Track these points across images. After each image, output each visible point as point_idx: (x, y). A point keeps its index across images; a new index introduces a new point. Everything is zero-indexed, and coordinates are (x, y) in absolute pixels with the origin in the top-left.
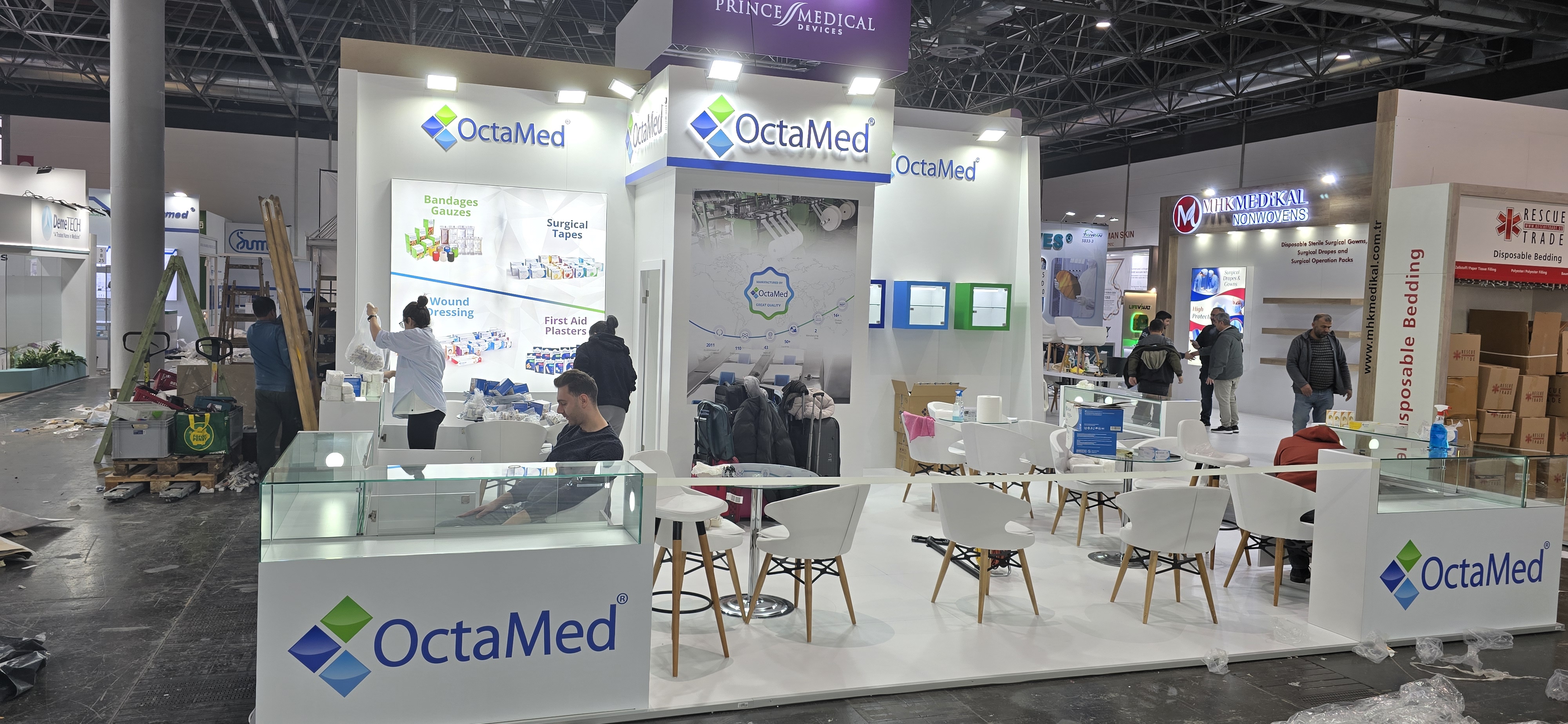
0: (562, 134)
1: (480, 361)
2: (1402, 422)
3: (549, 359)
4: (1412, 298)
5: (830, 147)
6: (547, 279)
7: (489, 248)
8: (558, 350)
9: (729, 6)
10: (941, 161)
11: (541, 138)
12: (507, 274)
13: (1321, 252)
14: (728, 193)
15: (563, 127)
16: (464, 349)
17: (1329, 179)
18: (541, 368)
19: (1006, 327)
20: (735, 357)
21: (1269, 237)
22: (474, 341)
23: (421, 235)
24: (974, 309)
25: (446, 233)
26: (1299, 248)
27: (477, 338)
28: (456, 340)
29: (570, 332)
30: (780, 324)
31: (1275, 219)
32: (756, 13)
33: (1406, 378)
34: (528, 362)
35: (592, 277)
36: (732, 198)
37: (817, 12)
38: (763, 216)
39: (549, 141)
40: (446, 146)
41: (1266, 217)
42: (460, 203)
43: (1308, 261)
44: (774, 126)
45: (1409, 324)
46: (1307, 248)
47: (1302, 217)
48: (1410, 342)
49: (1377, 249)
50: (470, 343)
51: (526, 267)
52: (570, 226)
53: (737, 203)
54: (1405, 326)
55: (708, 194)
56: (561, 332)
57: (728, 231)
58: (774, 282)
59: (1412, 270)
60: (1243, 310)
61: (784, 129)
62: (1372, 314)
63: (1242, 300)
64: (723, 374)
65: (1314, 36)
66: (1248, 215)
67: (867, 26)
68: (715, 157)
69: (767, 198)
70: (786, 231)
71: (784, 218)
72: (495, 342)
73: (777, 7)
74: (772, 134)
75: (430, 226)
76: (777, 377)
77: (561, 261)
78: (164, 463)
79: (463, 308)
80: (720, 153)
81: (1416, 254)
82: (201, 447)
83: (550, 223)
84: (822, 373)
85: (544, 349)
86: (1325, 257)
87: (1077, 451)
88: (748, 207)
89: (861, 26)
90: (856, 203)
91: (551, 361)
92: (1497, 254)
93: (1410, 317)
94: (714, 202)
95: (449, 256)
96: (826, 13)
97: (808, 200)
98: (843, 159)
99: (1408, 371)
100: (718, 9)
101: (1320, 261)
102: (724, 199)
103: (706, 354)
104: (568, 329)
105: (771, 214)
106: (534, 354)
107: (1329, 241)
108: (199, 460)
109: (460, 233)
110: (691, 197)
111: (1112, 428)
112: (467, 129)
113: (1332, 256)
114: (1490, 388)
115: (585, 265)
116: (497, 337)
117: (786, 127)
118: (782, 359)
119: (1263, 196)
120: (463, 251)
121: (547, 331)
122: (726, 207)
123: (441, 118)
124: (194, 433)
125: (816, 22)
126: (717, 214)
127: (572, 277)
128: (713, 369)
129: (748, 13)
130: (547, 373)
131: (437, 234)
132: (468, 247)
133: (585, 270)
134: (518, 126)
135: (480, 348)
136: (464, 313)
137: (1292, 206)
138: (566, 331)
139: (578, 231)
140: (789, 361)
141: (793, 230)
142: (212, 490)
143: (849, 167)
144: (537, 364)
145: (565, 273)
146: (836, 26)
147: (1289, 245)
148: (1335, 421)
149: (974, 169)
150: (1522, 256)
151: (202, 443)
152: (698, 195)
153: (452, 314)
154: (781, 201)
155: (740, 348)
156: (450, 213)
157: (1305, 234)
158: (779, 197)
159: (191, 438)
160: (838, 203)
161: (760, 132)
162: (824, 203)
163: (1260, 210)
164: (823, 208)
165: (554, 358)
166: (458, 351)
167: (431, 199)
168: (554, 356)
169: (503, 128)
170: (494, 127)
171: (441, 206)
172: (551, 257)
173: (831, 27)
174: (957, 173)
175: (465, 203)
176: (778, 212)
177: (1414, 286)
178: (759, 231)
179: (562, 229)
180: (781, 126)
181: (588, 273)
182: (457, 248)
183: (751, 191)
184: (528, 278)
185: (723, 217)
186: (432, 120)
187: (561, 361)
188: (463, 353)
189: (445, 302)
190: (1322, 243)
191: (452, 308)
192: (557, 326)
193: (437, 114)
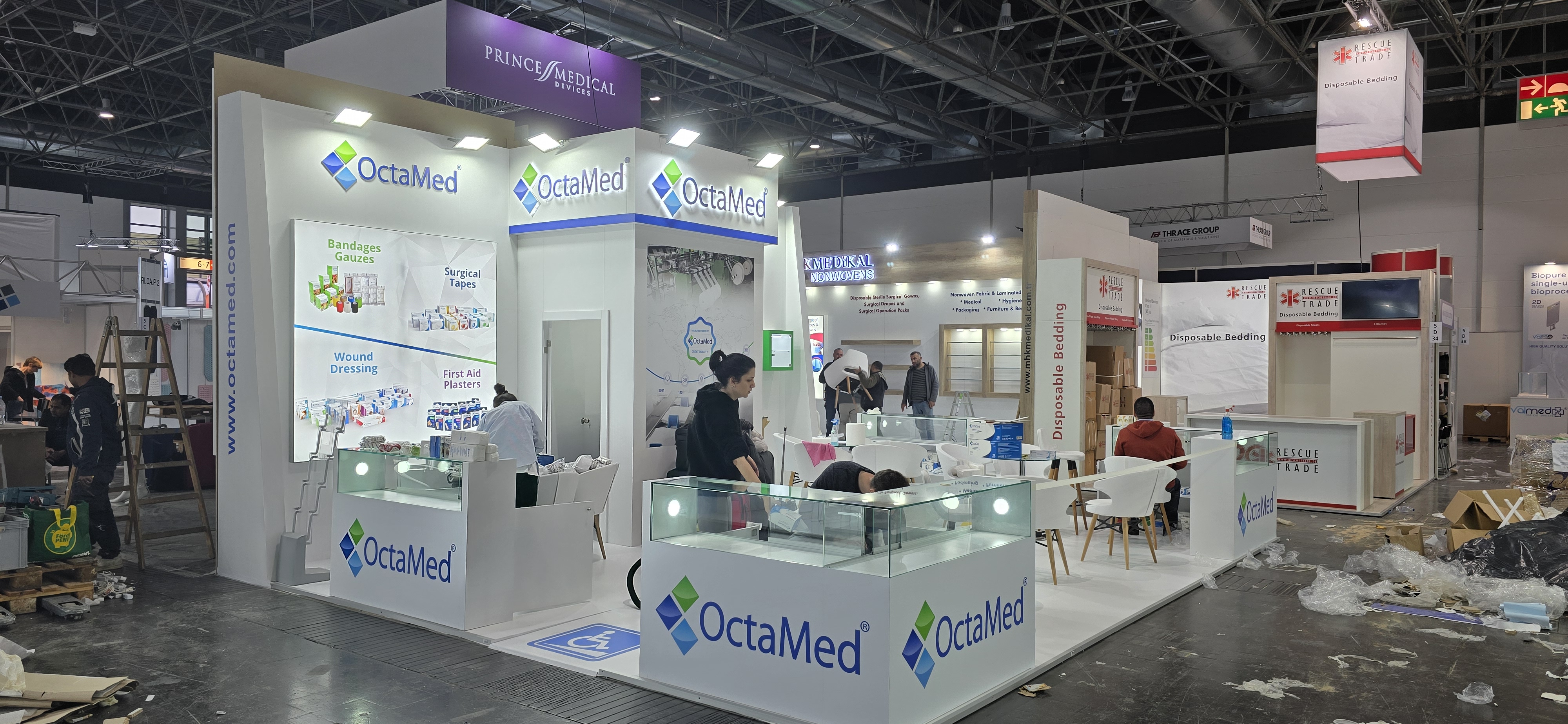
0: (455, 180)
1: (384, 421)
2: (1058, 426)
3: (447, 415)
4: (1059, 337)
5: (743, 212)
6: (445, 330)
7: (391, 298)
8: (455, 404)
9: (497, 56)
11: (435, 183)
12: (410, 326)
13: (883, 304)
14: (672, 249)
15: (455, 172)
16: (369, 408)
17: (892, 247)
18: (441, 425)
19: (791, 368)
20: (678, 401)
21: (840, 291)
22: (378, 399)
23: (325, 283)
24: (773, 353)
25: (350, 281)
26: (865, 301)
27: (381, 396)
28: (360, 399)
29: (466, 385)
31: (835, 278)
32: (520, 66)
33: (1058, 394)
34: (429, 419)
35: (485, 328)
36: (674, 253)
37: (570, 72)
38: (695, 270)
39: (443, 186)
40: (346, 185)
41: (839, 276)
42: (363, 249)
43: (873, 311)
44: (708, 190)
45: (1058, 356)
46: (872, 301)
47: (869, 276)
48: (1059, 369)
49: (1029, 303)
50: (374, 401)
51: (426, 318)
52: (465, 275)
53: (677, 258)
54: (1055, 357)
55: (658, 249)
56: (458, 386)
57: (672, 284)
58: (703, 331)
59: (1058, 318)
60: (822, 351)
62: (1028, 350)
63: (821, 343)
66: (824, 275)
67: (609, 91)
68: (669, 216)
69: (697, 254)
70: (710, 284)
71: (708, 273)
72: (398, 400)
73: (537, 62)
74: (706, 196)
75: (334, 273)
77: (457, 311)
78: (25, 574)
79: (367, 363)
80: (673, 211)
81: (1060, 307)
82: (64, 548)
83: (449, 272)
85: (443, 404)
86: (887, 308)
87: (999, 457)
88: (685, 262)
89: (604, 89)
90: (753, 260)
91: (450, 417)
92: (1101, 307)
93: (1058, 351)
94: (662, 257)
95: (353, 306)
96: (577, 74)
97: (723, 257)
98: (748, 222)
99: (1060, 390)
100: (487, 57)
101: (883, 311)
102: (669, 254)
103: (658, 399)
104: (464, 383)
105: (700, 269)
106: (434, 411)
107: (889, 295)
108: (60, 566)
109: (364, 280)
110: (646, 251)
111: (1018, 438)
112: (367, 170)
113: (892, 307)
114: (1102, 399)
115: (478, 316)
116: (400, 394)
117: (715, 191)
119: (835, 259)
120: (367, 302)
121: (445, 385)
122: (670, 261)
123: (343, 153)
125: (569, 81)
126: (665, 267)
127: (467, 328)
129: (513, 65)
130: (446, 429)
131: (341, 283)
132: (371, 296)
133: (478, 320)
134: (415, 168)
135: (384, 407)
136: (368, 368)
137: (860, 268)
138: (463, 385)
139: (472, 280)
141: (715, 284)
143: (753, 229)
144: (437, 420)
145: (461, 324)
146: (585, 86)
147: (857, 299)
151: (66, 544)
152: (651, 249)
153: (356, 370)
154: (706, 257)
155: (681, 392)
156: (353, 259)
157: (870, 290)
158: (705, 253)
159: (54, 539)
160: (742, 260)
161: (700, 196)
162: (733, 260)
163: (833, 270)
164: (733, 265)
165: (453, 413)
166: (363, 412)
167: (335, 244)
168: (453, 411)
169: (401, 170)
170: (393, 169)
171: (344, 252)
172: (448, 307)
173: (581, 88)
175: (369, 249)
176: (705, 267)
177: (1060, 330)
178: (693, 284)
179: (458, 278)
180: (712, 190)
181: (482, 323)
182: (360, 298)
183: (686, 247)
184: (428, 330)
185: (668, 271)
186: (333, 155)
187: (458, 416)
188: (367, 413)
189: (349, 358)
190: (884, 297)
191: (355, 364)
192: (454, 380)
193: (338, 151)
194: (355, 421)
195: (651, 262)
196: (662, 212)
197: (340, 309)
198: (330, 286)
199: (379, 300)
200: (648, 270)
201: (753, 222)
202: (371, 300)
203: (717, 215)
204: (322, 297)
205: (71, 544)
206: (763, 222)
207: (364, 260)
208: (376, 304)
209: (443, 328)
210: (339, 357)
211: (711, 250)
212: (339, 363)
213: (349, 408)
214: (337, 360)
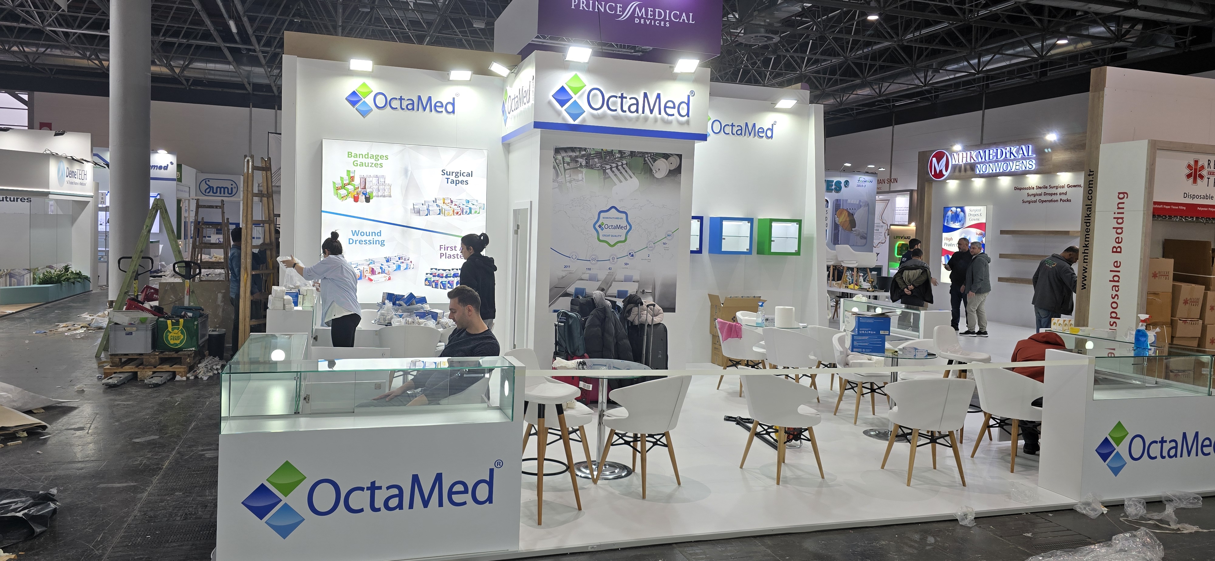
0: (453, 104)
1: (389, 279)
2: (1111, 328)
3: (442, 277)
4: (1119, 230)
5: (660, 113)
6: (441, 216)
7: (396, 192)
8: (450, 270)
9: (581, 5)
10: (747, 124)
11: (437, 107)
12: (411, 212)
13: (1046, 194)
14: (580, 149)
15: (454, 99)
16: (378, 270)
17: (1052, 137)
18: (436, 285)
19: (798, 253)
21: (1005, 182)
22: (385, 264)
24: (772, 239)
26: (1028, 191)
27: (388, 261)
28: (371, 263)
30: (621, 250)
31: (1009, 168)
32: (603, 10)
33: (1114, 293)
34: (426, 280)
35: (476, 215)
36: (584, 153)
37: (650, 9)
38: (608, 167)
39: (443, 109)
40: (364, 113)
41: (1002, 167)
42: (375, 157)
43: (1035, 202)
44: (616, 97)
45: (1116, 250)
46: (1035, 191)
47: (1030, 167)
48: (1117, 264)
49: (1090, 192)
50: (382, 265)
51: (425, 206)
52: (459, 175)
53: (588, 157)
54: (1113, 252)
55: (566, 150)
56: (452, 257)
57: (581, 179)
58: (616, 218)
59: (1119, 208)
61: (624, 100)
62: (1087, 243)
63: (983, 232)
64: (577, 289)
65: (1039, 25)
66: (988, 166)
67: (689, 20)
68: (571, 121)
69: (611, 153)
70: (625, 178)
71: (624, 168)
72: (402, 265)
73: (619, 5)
74: (615, 103)
75: (352, 175)
76: (618, 291)
77: (452, 202)
78: (148, 357)
79: (376, 238)
80: (575, 117)
81: (1121, 196)
82: (176, 345)
83: (444, 172)
84: (654, 289)
85: (439, 270)
86: (1049, 198)
87: (854, 350)
88: (596, 160)
89: (684, 20)
90: (680, 156)
91: (444, 279)
93: (1117, 245)
94: (570, 156)
95: (366, 198)
96: (657, 10)
97: (643, 154)
98: (669, 123)
99: (1116, 288)
100: (573, 7)
101: (1045, 201)
102: (578, 154)
105: (614, 165)
106: (431, 274)
107: (1052, 185)
108: (174, 355)
109: (375, 180)
110: (552, 152)
111: (882, 332)
112: (380, 101)
113: (1054, 198)
114: (1181, 301)
115: (470, 205)
116: (403, 261)
117: (626, 98)
118: (623, 278)
119: (999, 151)
120: (377, 194)
121: (441, 256)
122: (579, 159)
123: (361, 92)
124: (171, 334)
125: (649, 17)
126: (572, 165)
127: (460, 214)
128: (569, 285)
129: (596, 10)
130: (441, 288)
131: (357, 181)
132: (381, 191)
133: (470, 209)
134: (419, 98)
135: (390, 269)
136: (377, 242)
137: (1022, 159)
139: (465, 179)
140: (628, 279)
141: (631, 178)
142: (184, 378)
144: (434, 281)
145: (455, 211)
146: (664, 19)
148: (1058, 327)
149: (772, 130)
150: (1206, 197)
151: (178, 342)
152: (557, 151)
153: (368, 243)
154: (622, 155)
155: (590, 269)
156: (367, 165)
157: (1033, 180)
158: (620, 152)
159: (169, 338)
160: (666, 156)
161: (605, 102)
162: (655, 157)
163: (997, 161)
164: (655, 161)
165: (447, 277)
166: (373, 272)
168: (447, 275)
169: (408, 100)
170: (401, 99)
171: (360, 160)
172: (444, 199)
173: (660, 21)
174: (759, 133)
175: (379, 158)
176: (620, 164)
177: (1120, 221)
178: (605, 178)
179: (452, 177)
180: (622, 97)
181: (473, 211)
182: (372, 192)
183: (599, 147)
184: (427, 215)
185: (577, 168)
186: (354, 93)
187: (452, 279)
188: (376, 273)
189: (363, 234)
190: (1046, 187)
191: (368, 238)
192: (449, 252)
193: (357, 89)
194: (367, 278)
195: (557, 161)
196: (564, 118)
197: (356, 199)
198: (348, 184)
199: (386, 194)
200: (554, 167)
201: (675, 123)
202: (380, 194)
203: (630, 119)
204: (343, 192)
205: (181, 342)
206: (688, 122)
207: (375, 165)
208: (384, 196)
209: (440, 214)
210: (354, 233)
211: (626, 148)
212: (355, 238)
213: (362, 269)
214: (354, 235)
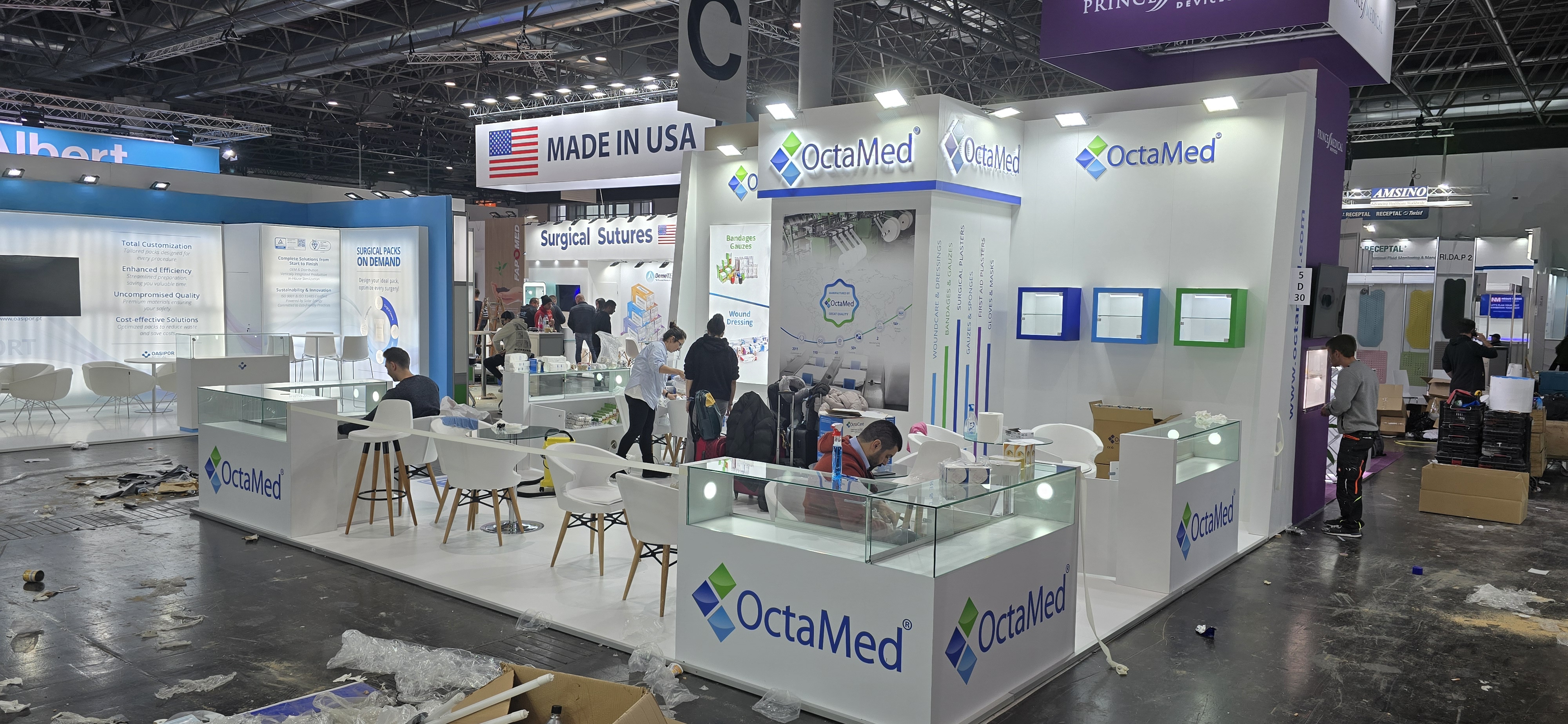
5: (877, 162)
9: (1097, 5)
10: (1166, 145)
14: (808, 216)
16: (748, 350)
19: (1228, 345)
20: (814, 361)
22: (753, 344)
23: (725, 265)
24: (1182, 320)
25: (738, 262)
30: (848, 331)
36: (811, 219)
38: (834, 233)
40: (741, 196)
42: (743, 239)
44: (830, 151)
53: (815, 224)
57: (808, 249)
58: (843, 293)
61: (839, 152)
64: (804, 374)
68: (790, 186)
69: (837, 216)
70: (852, 245)
71: (851, 233)
74: (829, 159)
75: (729, 258)
76: (846, 380)
79: (747, 319)
80: (793, 182)
84: (884, 379)
88: (823, 226)
90: (913, 212)
94: (798, 225)
95: (739, 279)
97: (871, 214)
98: (891, 172)
100: (1086, 12)
102: (805, 221)
103: (793, 356)
105: (840, 230)
109: (745, 261)
110: (782, 222)
112: (753, 183)
117: (840, 150)
118: (849, 364)
122: (807, 228)
123: (739, 176)
126: (800, 234)
128: (797, 370)
131: (733, 264)
132: (750, 272)
136: (748, 322)
140: (855, 366)
141: (858, 244)
143: (898, 178)
149: (1212, 148)
152: (787, 219)
153: (741, 323)
154: (848, 218)
156: (741, 247)
158: (847, 214)
160: (897, 214)
161: (820, 159)
162: (885, 215)
164: (884, 221)
167: (732, 238)
171: (736, 242)
174: (1191, 155)
175: (749, 239)
176: (846, 228)
178: (831, 247)
180: (837, 150)
182: (744, 274)
183: (824, 212)
186: (734, 178)
188: (746, 353)
189: (739, 315)
191: (742, 319)
193: (736, 174)
195: (787, 231)
196: (784, 184)
197: (732, 281)
198: (727, 267)
199: (754, 274)
200: (784, 239)
201: (897, 171)
202: (750, 275)
203: (847, 174)
204: (723, 274)
206: (912, 168)
207: (746, 246)
208: (752, 277)
210: (732, 314)
211: (854, 209)
212: (734, 318)
